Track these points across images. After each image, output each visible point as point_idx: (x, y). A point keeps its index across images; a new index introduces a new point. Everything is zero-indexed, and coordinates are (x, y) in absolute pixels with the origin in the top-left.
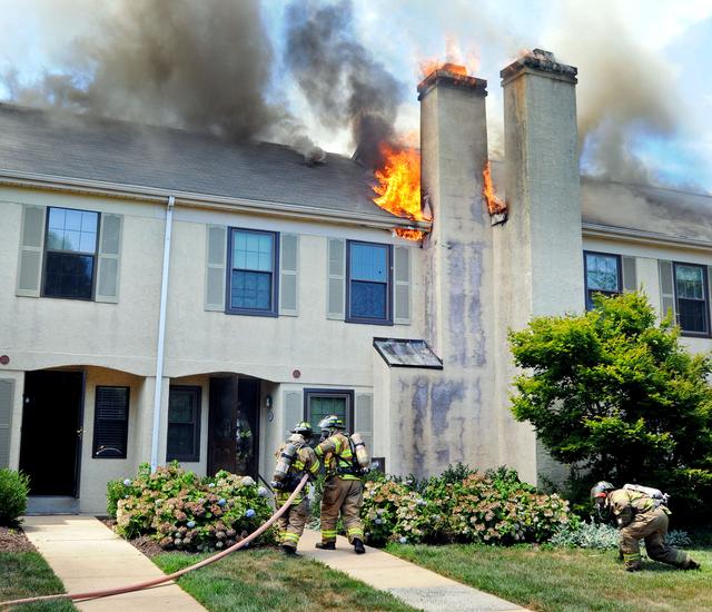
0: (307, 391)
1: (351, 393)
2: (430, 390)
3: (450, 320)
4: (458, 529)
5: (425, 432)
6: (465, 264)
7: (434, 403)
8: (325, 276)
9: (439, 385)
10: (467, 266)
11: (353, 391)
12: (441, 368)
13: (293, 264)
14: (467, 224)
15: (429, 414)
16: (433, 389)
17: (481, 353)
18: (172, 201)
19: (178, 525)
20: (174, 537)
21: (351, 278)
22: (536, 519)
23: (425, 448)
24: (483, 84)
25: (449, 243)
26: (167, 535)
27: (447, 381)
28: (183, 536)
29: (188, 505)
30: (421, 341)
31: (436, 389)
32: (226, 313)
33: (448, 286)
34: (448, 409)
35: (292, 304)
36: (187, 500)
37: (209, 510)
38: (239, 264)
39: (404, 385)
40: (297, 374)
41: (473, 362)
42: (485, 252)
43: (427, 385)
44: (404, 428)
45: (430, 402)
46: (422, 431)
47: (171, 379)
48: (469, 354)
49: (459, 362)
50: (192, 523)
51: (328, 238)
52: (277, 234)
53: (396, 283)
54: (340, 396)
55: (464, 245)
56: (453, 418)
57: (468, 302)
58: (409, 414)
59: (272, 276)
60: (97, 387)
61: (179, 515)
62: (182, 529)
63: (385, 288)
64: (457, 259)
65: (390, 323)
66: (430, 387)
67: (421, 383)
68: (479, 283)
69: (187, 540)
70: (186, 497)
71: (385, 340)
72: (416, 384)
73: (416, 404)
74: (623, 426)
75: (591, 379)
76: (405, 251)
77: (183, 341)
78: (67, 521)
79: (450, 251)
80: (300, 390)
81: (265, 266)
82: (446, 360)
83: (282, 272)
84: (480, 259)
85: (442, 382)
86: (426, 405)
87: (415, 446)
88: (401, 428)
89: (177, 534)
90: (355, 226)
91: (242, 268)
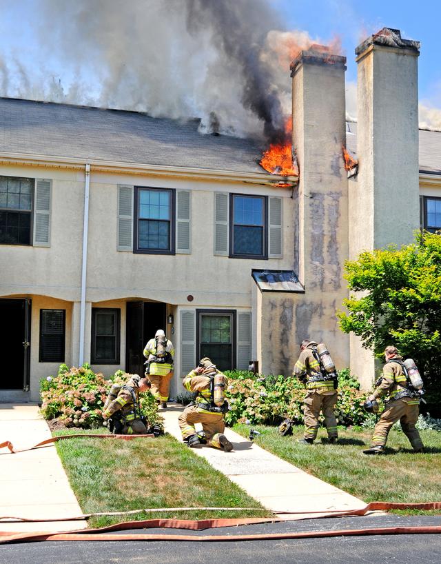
0: (198, 311)
1: (234, 312)
2: (294, 310)
3: (311, 254)
4: (292, 414)
5: (290, 341)
6: (324, 210)
7: (298, 319)
8: (213, 223)
9: (302, 306)
10: (326, 212)
11: (236, 310)
12: (303, 292)
13: (186, 213)
14: (326, 178)
15: (294, 328)
16: (296, 309)
17: (336, 279)
18: (88, 168)
19: (76, 409)
20: (73, 418)
21: (234, 223)
22: (353, 408)
23: (290, 354)
24: (344, 60)
25: (311, 193)
26: (68, 416)
27: (308, 303)
28: (79, 417)
29: (83, 395)
30: (290, 272)
31: (299, 309)
32: (134, 252)
33: (310, 228)
34: (309, 323)
35: (186, 245)
36: (84, 392)
37: (100, 399)
38: (143, 214)
39: (273, 306)
40: (190, 298)
41: (331, 287)
42: (342, 199)
43: (292, 307)
44: (272, 338)
45: (294, 319)
46: (288, 341)
47: (93, 303)
48: (327, 281)
49: (319, 287)
50: (85, 407)
51: (215, 192)
52: (173, 191)
53: (270, 226)
54: (226, 314)
55: (324, 195)
56: (314, 331)
57: (326, 240)
58: (277, 327)
59: (170, 223)
60: (41, 310)
61: (76, 402)
62: (78, 412)
63: (262, 231)
64: (318, 207)
65: (265, 257)
66: (295, 307)
67: (287, 304)
68: (336, 226)
69: (82, 420)
70: (83, 389)
71: (262, 271)
72: (283, 305)
73: (284, 320)
74: (421, 337)
75: (397, 299)
76: (278, 201)
77: (101, 274)
78: (14, 407)
79: (312, 200)
80: (193, 310)
81: (165, 215)
82: (308, 286)
83: (178, 220)
84: (337, 206)
85: (304, 303)
86: (292, 321)
87: (282, 353)
88: (270, 339)
89: (75, 416)
90: (238, 182)
91: (147, 217)
